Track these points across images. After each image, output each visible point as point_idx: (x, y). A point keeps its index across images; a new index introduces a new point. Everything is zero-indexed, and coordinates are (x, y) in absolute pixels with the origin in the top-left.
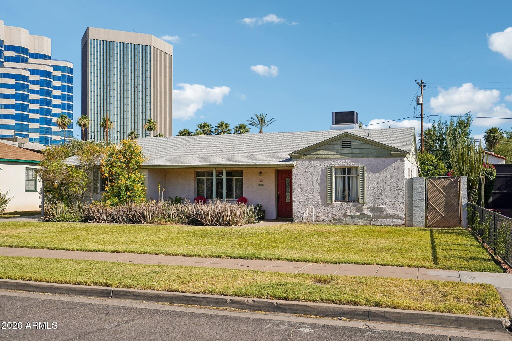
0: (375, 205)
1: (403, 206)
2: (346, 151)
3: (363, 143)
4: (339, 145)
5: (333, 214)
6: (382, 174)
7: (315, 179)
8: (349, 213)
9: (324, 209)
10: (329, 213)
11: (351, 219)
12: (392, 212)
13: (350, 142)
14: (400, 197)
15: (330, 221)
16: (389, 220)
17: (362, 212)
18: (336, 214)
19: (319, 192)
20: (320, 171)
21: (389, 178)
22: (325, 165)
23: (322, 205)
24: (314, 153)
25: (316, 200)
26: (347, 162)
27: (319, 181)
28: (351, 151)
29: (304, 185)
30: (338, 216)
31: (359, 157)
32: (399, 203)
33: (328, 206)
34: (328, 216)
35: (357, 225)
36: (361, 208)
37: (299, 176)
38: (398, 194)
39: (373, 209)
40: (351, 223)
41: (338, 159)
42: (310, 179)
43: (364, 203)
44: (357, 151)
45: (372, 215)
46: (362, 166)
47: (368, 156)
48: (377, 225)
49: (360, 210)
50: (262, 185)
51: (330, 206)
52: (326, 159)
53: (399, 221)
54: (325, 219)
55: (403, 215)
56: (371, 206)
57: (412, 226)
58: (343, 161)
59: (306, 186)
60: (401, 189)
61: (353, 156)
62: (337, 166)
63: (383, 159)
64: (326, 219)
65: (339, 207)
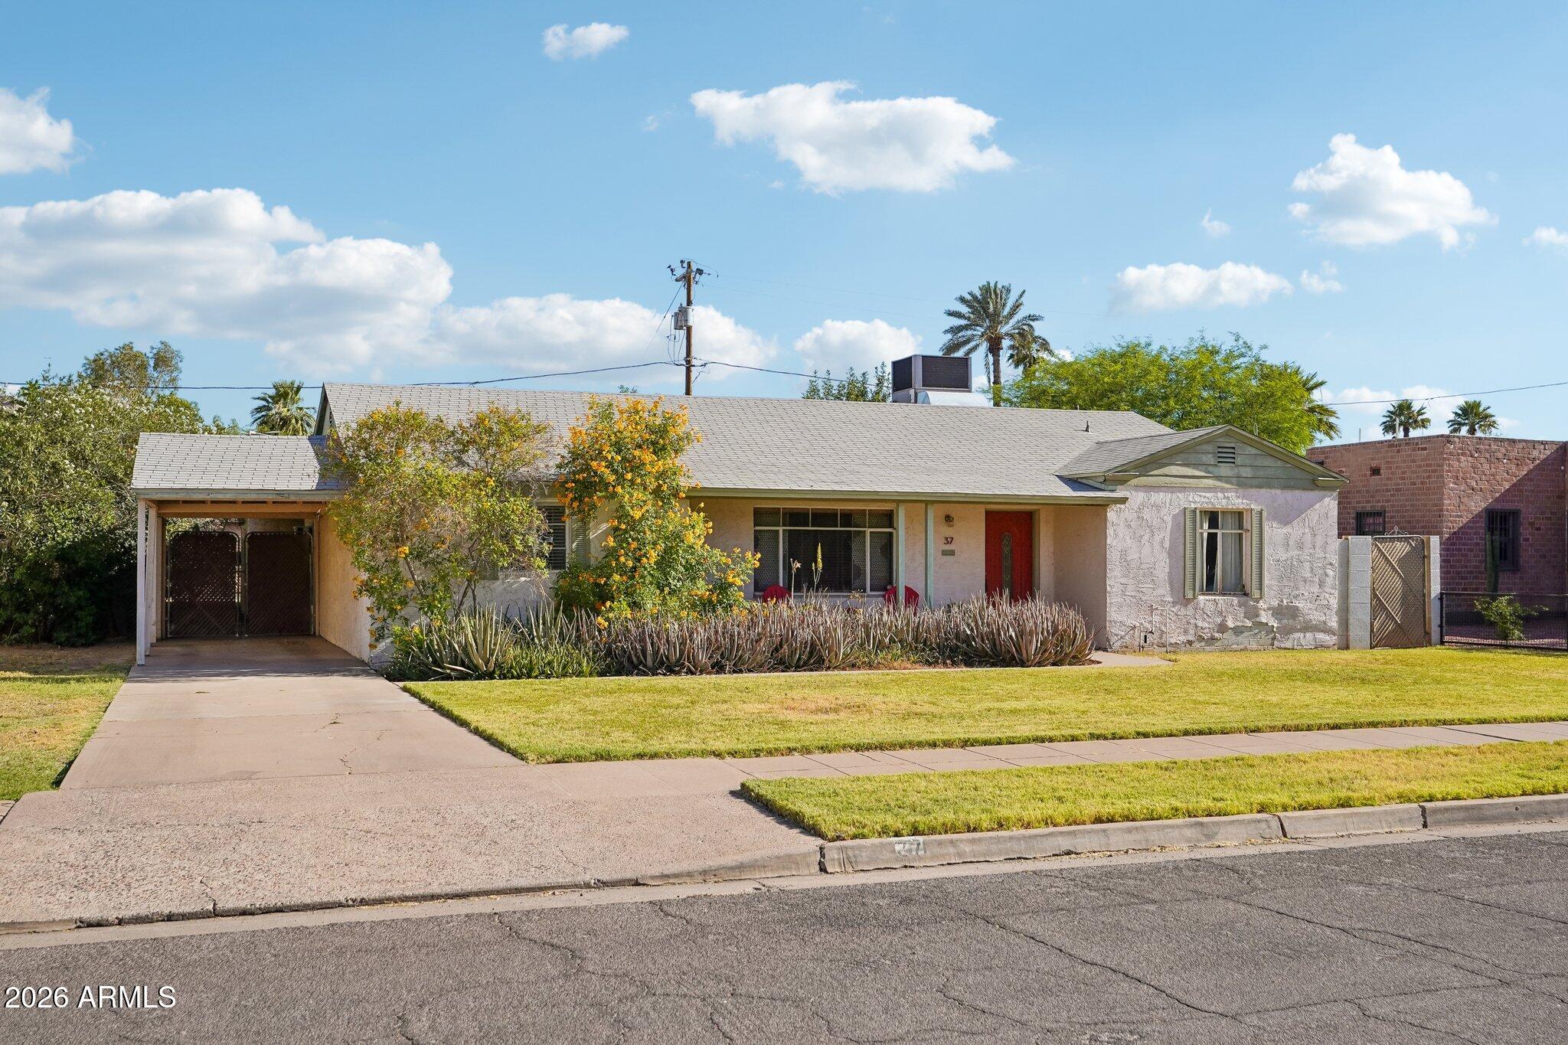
0: (1282, 601)
1: (1334, 602)
2: (1225, 470)
3: (1260, 452)
4: (1210, 456)
5: (1196, 626)
6: (1295, 530)
7: (1157, 538)
8: (1230, 624)
9: (1176, 615)
10: (1188, 623)
11: (1234, 637)
12: (1316, 617)
13: (1234, 448)
14: (1329, 581)
15: (1190, 643)
16: (1309, 635)
17: (1258, 620)
18: (1204, 626)
19: (1167, 570)
20: (1169, 519)
21: (1308, 537)
22: (1182, 503)
23: (1174, 604)
24: (1155, 472)
25: (1161, 591)
26: (1228, 498)
27: (1167, 544)
28: (1236, 470)
29: (1133, 555)
30: (1208, 630)
31: (1252, 487)
32: (1327, 596)
33: (1186, 606)
34: (1186, 632)
35: (1245, 649)
36: (1256, 608)
37: (1122, 530)
38: (1327, 575)
39: (1278, 612)
40: (1235, 646)
41: (1208, 489)
42: (1146, 537)
43: (1261, 598)
44: (1246, 472)
45: (1275, 625)
46: (1258, 508)
47: (1270, 486)
48: (1285, 649)
49: (1252, 614)
50: (952, 553)
51: (1190, 607)
52: (1184, 489)
53: (1328, 638)
54: (1179, 638)
55: (1334, 623)
56: (1275, 603)
57: (1347, 648)
58: (1220, 495)
59: (1136, 556)
60: (1331, 564)
61: (1242, 483)
62: (1205, 505)
63: (1297, 493)
64: (1183, 638)
65: (1210, 608)
